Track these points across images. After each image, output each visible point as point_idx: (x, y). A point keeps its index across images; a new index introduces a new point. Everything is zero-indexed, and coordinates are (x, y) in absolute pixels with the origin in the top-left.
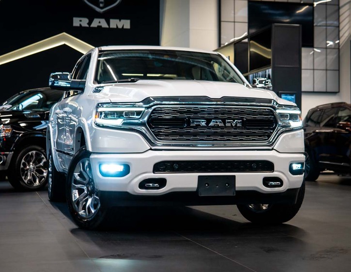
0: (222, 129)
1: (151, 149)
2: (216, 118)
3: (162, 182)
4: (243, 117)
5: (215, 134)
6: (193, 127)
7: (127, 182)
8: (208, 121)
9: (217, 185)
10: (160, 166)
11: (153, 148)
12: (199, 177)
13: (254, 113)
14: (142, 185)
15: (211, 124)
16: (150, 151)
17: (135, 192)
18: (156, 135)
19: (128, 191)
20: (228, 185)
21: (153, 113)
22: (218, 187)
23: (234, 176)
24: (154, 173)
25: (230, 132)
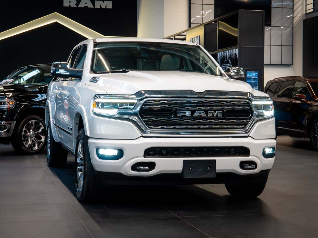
0: (204, 119)
1: (142, 136)
2: (200, 110)
3: (152, 166)
4: (223, 109)
5: (199, 123)
6: (179, 117)
7: (121, 164)
8: (193, 112)
9: (200, 168)
10: (150, 152)
11: (144, 135)
12: (184, 161)
13: (234, 104)
14: (135, 167)
15: (196, 114)
16: (142, 138)
17: (128, 174)
18: (147, 124)
19: (122, 172)
20: (210, 168)
21: (145, 105)
22: (200, 170)
23: (215, 161)
24: (144, 157)
25: (211, 122)
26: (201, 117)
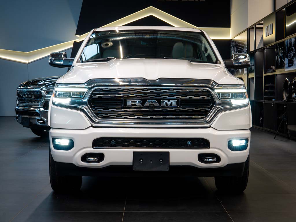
0: (157, 108)
1: (92, 126)
2: (152, 98)
3: (101, 157)
4: (179, 98)
5: (152, 113)
6: (129, 107)
7: (72, 155)
8: (144, 101)
9: (151, 161)
10: (99, 142)
11: (94, 125)
12: (134, 153)
13: (190, 93)
14: (85, 158)
15: (146, 104)
16: (91, 128)
17: (78, 164)
18: (97, 114)
19: (73, 163)
20: (162, 161)
21: (94, 94)
22: (151, 162)
23: (168, 153)
24: (93, 148)
25: (165, 111)
26: (154, 106)
